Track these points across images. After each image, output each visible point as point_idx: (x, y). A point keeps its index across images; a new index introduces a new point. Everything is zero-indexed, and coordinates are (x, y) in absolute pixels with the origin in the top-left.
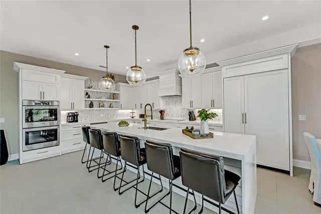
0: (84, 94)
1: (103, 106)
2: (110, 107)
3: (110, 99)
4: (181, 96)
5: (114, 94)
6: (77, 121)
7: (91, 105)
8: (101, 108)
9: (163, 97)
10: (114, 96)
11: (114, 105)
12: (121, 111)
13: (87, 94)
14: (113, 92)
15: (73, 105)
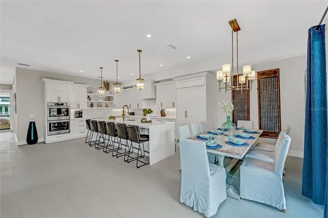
0: (86, 97)
1: (101, 106)
2: (106, 107)
3: (106, 100)
4: (155, 99)
5: (110, 97)
6: (82, 117)
7: (92, 105)
8: (99, 108)
9: (144, 99)
10: (109, 98)
11: (109, 105)
12: (114, 110)
13: (89, 97)
14: (108, 95)
15: (78, 106)
